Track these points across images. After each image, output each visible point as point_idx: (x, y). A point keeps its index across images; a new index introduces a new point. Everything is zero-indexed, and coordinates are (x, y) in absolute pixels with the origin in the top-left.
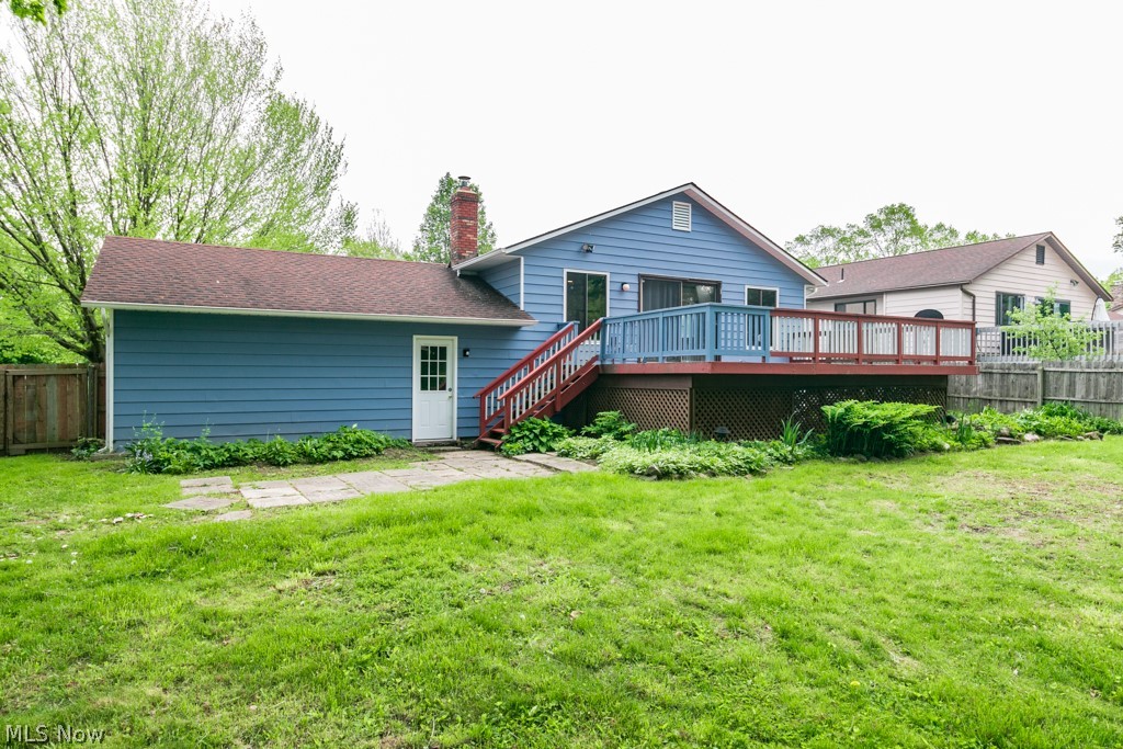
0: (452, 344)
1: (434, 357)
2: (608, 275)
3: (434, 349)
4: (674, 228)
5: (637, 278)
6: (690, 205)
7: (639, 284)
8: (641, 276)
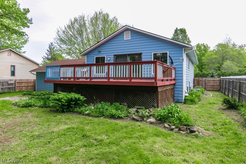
2: (105, 56)
4: (125, 39)
5: (113, 56)
6: (130, 31)
7: (114, 58)
8: (114, 55)
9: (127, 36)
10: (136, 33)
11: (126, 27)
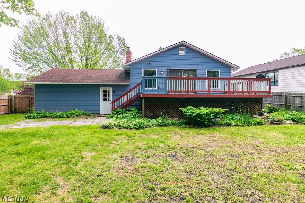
0: (110, 89)
1: (106, 93)
2: (157, 69)
3: (106, 91)
4: (179, 54)
5: (166, 70)
6: (185, 47)
7: (167, 71)
8: (168, 69)
9: (182, 52)
10: (191, 50)
11: (183, 42)
